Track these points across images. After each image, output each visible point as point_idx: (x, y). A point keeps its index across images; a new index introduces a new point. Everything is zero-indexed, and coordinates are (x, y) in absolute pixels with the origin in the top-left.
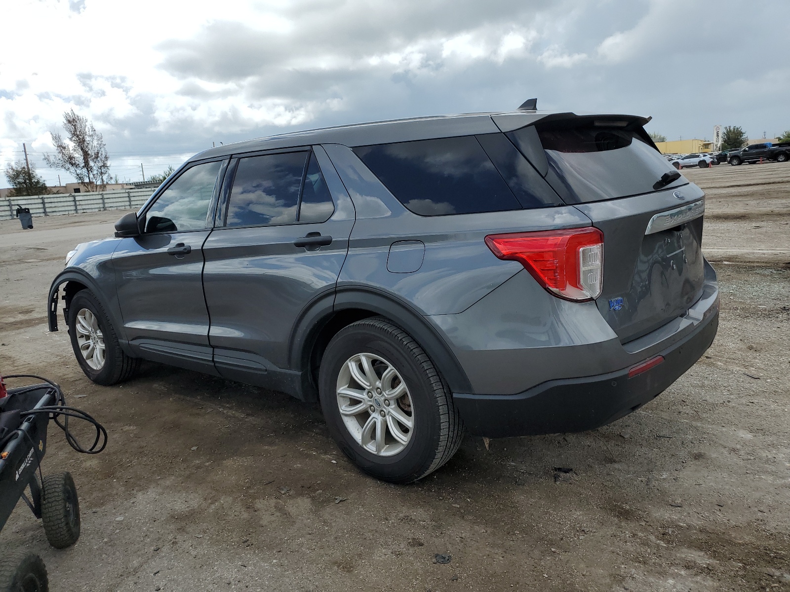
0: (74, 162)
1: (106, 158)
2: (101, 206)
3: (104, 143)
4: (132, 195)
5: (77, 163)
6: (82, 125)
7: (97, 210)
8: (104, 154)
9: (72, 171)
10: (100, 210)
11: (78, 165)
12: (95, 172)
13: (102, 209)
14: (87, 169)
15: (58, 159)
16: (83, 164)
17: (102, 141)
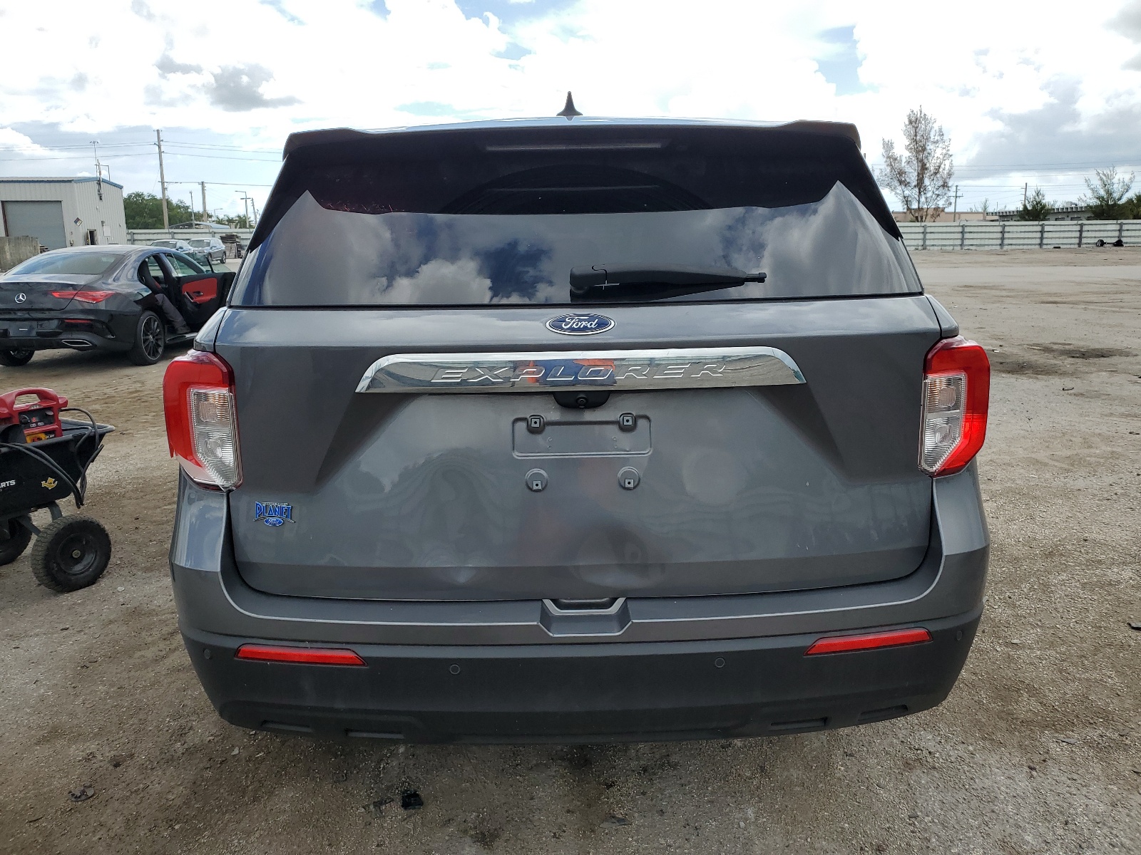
0: (903, 179)
1: (950, 175)
2: (921, 243)
3: (950, 153)
4: (967, 229)
5: (908, 180)
6: (928, 128)
7: (914, 248)
8: (947, 167)
9: (898, 191)
10: (917, 249)
11: (909, 183)
12: (929, 194)
13: (920, 248)
14: (920, 189)
15: (884, 174)
16: (915, 183)
17: (948, 150)
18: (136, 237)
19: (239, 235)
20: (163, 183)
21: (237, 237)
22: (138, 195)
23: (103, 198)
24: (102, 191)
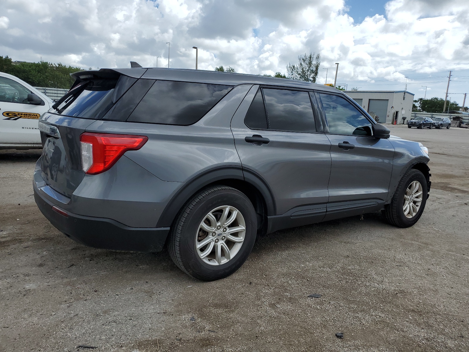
18: (434, 116)
19: (463, 117)
20: (447, 94)
21: (461, 118)
22: (436, 99)
23: (405, 99)
24: (405, 96)
